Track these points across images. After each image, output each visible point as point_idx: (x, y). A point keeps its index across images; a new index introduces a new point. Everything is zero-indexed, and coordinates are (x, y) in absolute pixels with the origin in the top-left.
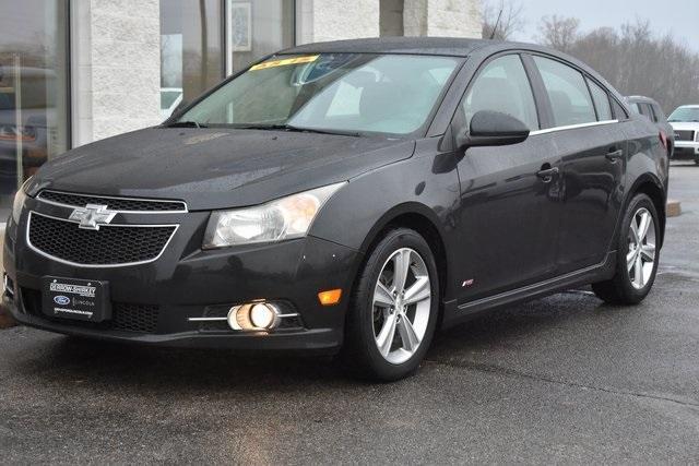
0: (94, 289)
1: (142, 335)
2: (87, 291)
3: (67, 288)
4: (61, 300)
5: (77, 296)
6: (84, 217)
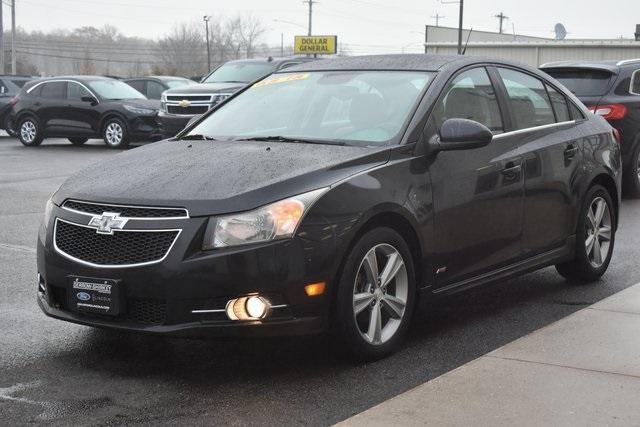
0: (109, 287)
1: (152, 325)
2: (104, 288)
3: (87, 286)
4: (83, 296)
5: (96, 293)
6: (101, 224)
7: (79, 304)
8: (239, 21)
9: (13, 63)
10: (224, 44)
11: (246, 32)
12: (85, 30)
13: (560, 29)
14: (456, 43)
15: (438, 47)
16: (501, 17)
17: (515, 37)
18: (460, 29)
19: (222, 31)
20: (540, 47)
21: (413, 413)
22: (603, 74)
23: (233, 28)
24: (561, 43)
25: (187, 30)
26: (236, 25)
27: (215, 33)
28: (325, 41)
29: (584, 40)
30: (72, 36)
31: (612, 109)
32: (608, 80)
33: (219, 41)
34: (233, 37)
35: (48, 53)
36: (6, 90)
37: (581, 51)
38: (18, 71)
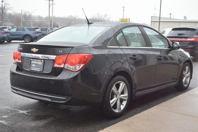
8: (106, 14)
9: (52, 24)
10: (103, 20)
11: (108, 17)
12: (70, 16)
13: (185, 17)
14: (159, 21)
15: (154, 21)
16: (171, 14)
17: (174, 19)
18: (160, 17)
19: (102, 17)
20: (180, 22)
21: (129, 125)
22: (193, 30)
23: (105, 16)
24: (185, 21)
25: (94, 16)
26: (106, 15)
27: (101, 17)
28: (127, 20)
29: (191, 20)
30: (67, 18)
31: (195, 39)
32: (194, 31)
33: (102, 19)
34: (105, 18)
35: (61, 22)
36: (48, 31)
37: (190, 23)
38: (53, 26)
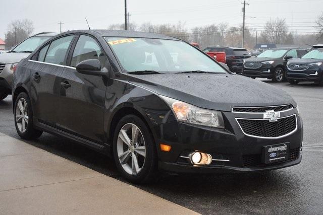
2: (283, 148)
3: (275, 149)
4: (273, 155)
5: (279, 151)
6: (271, 116)
7: (270, 160)
